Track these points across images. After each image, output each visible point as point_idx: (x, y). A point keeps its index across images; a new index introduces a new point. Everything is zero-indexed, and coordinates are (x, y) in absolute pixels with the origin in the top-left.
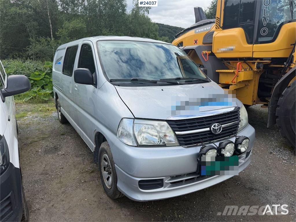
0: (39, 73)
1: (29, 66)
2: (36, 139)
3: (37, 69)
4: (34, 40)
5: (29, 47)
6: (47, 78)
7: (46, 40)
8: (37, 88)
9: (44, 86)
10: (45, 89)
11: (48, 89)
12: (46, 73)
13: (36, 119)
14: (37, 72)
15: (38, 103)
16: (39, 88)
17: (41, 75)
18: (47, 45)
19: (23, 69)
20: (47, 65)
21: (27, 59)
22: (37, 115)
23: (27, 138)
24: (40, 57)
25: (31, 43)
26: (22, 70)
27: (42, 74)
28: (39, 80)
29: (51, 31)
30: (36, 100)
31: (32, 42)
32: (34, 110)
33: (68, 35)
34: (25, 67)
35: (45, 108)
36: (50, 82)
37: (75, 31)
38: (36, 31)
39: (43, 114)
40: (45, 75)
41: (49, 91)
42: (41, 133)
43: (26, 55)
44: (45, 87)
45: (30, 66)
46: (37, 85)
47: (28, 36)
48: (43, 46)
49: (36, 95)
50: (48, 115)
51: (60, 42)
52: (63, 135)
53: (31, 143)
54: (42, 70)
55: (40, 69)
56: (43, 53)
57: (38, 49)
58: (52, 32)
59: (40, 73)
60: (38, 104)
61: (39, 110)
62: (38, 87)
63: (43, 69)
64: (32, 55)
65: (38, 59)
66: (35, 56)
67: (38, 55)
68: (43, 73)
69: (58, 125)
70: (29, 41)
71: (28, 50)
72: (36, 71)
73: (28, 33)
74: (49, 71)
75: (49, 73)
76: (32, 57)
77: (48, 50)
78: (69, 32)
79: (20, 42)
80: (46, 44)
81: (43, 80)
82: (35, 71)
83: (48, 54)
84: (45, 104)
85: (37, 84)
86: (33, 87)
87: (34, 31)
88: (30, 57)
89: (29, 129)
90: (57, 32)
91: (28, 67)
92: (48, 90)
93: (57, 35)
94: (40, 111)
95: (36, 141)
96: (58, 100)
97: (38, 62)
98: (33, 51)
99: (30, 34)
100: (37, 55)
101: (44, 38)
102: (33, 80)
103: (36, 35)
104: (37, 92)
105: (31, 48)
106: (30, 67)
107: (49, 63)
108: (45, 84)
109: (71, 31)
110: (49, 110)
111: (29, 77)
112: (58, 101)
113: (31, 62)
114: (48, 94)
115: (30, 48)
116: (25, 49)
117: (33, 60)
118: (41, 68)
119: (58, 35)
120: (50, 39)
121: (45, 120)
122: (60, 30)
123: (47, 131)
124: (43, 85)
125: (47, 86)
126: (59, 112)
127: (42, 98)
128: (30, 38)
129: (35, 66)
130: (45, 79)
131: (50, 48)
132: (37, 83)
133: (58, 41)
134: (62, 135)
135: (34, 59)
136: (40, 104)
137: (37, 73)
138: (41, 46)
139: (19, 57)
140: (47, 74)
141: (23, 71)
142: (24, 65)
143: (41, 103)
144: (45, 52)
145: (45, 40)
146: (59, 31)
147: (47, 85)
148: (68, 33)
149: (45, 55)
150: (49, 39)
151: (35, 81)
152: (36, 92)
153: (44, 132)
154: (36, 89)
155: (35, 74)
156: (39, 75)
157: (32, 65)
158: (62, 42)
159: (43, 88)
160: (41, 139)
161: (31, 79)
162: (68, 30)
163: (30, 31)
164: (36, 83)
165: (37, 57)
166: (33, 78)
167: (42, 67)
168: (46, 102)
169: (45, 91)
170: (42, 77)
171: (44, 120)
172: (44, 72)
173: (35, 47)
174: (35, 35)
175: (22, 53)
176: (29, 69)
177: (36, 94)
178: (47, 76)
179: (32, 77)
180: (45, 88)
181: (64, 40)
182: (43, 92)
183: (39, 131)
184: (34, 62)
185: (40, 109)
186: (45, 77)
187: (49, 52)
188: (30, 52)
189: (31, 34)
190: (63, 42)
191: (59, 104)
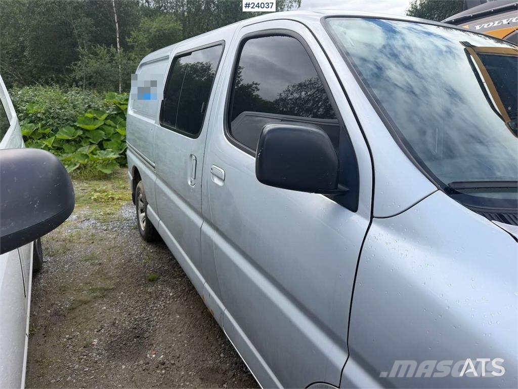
0: (95, 115)
1: (75, 99)
2: (84, 296)
3: (89, 107)
4: (86, 50)
5: (76, 65)
6: (110, 126)
7: (109, 51)
8: (90, 147)
9: (104, 142)
10: (104, 150)
11: (111, 150)
12: (108, 116)
13: (86, 224)
14: (90, 112)
15: (90, 179)
16: (93, 147)
17: (97, 119)
18: (109, 62)
19: (62, 107)
20: (110, 99)
21: (71, 86)
22: (89, 213)
23: (63, 290)
24: (96, 83)
25: (80, 56)
26: (60, 109)
27: (100, 117)
28: (93, 130)
29: (118, 36)
30: (86, 172)
31: (82, 55)
32: (83, 196)
33: (148, 44)
34: (66, 101)
35: (106, 194)
36: (115, 134)
37: (161, 36)
38: (90, 35)
39: (100, 211)
40: (106, 119)
41: (114, 154)
42: (98, 272)
43: (70, 79)
44: (105, 144)
45: (77, 100)
46: (90, 140)
47: (75, 45)
48: (103, 64)
49: (88, 162)
50: (113, 214)
51: (133, 55)
52: (153, 281)
53: (72, 309)
54: (99, 110)
55: (96, 106)
56: (100, 75)
57: (93, 68)
58: (119, 38)
59: (97, 115)
60: (90, 181)
61: (93, 198)
62: (91, 144)
63: (103, 107)
64: (81, 79)
65: (92, 88)
66: (87, 81)
67: (92, 79)
68: (103, 115)
69: (137, 247)
70: (78, 53)
71: (74, 70)
72: (89, 110)
73: (76, 38)
74: (113, 111)
75: (114, 116)
76: (81, 83)
77: (111, 71)
78: (150, 37)
79: (61, 55)
80: (108, 58)
81: (102, 129)
82: (86, 111)
83: (111, 78)
84: (105, 182)
85: (88, 138)
86: (81, 144)
87: (87, 35)
88: (77, 83)
89: (68, 256)
90: (129, 38)
91: (72, 103)
92: (112, 152)
93: (129, 44)
94: (95, 200)
95: (85, 303)
96: (139, 185)
97: (94, 93)
98: (83, 72)
99: (78, 40)
100: (90, 79)
101: (105, 49)
102: (82, 129)
103: (90, 43)
104: (90, 155)
105: (80, 66)
106: (76, 103)
107: (114, 95)
108: (105, 138)
109: (155, 36)
110: (113, 199)
111: (75, 124)
112: (139, 188)
113: (78, 93)
114: (112, 160)
115: (78, 65)
116: (69, 67)
117: (82, 88)
118: (98, 106)
119: (130, 42)
120: (115, 49)
121: (106, 230)
122: (134, 34)
123: (112, 265)
124: (101, 140)
125: (108, 143)
126: (139, 211)
127: (99, 168)
128: (78, 48)
129: (86, 101)
130: (105, 127)
131: (115, 68)
132: (89, 136)
133: (130, 54)
134: (150, 280)
135: (84, 87)
136: (95, 182)
137: (90, 115)
138: (98, 63)
139: (57, 82)
140: (110, 117)
141: (63, 110)
142: (65, 98)
143: (97, 180)
144: (104, 75)
145: (105, 52)
146: (132, 35)
147: (108, 140)
148: (148, 40)
149: (105, 79)
150: (113, 49)
151: (86, 132)
152: (86, 156)
153: (106, 269)
154: (86, 149)
155: (87, 117)
156: (95, 119)
157: (80, 97)
158: (136, 56)
159: (101, 146)
160: (98, 294)
161: (79, 127)
162: (148, 34)
163: (79, 36)
164: (87, 135)
165: (90, 84)
166: (81, 126)
167: (99, 103)
168: (106, 177)
169: (106, 155)
170: (99, 124)
171: (105, 227)
172: (104, 112)
173: (88, 65)
174: (88, 43)
175: (63, 74)
176: (74, 107)
177: (86, 160)
178: (109, 122)
179: (80, 123)
180: (105, 146)
181: (141, 54)
182: (101, 155)
183: (92, 264)
184: (85, 92)
185: (96, 195)
186: (105, 124)
187: (113, 74)
188: (78, 74)
189: (81, 40)
190: (140, 56)
191: (141, 195)
